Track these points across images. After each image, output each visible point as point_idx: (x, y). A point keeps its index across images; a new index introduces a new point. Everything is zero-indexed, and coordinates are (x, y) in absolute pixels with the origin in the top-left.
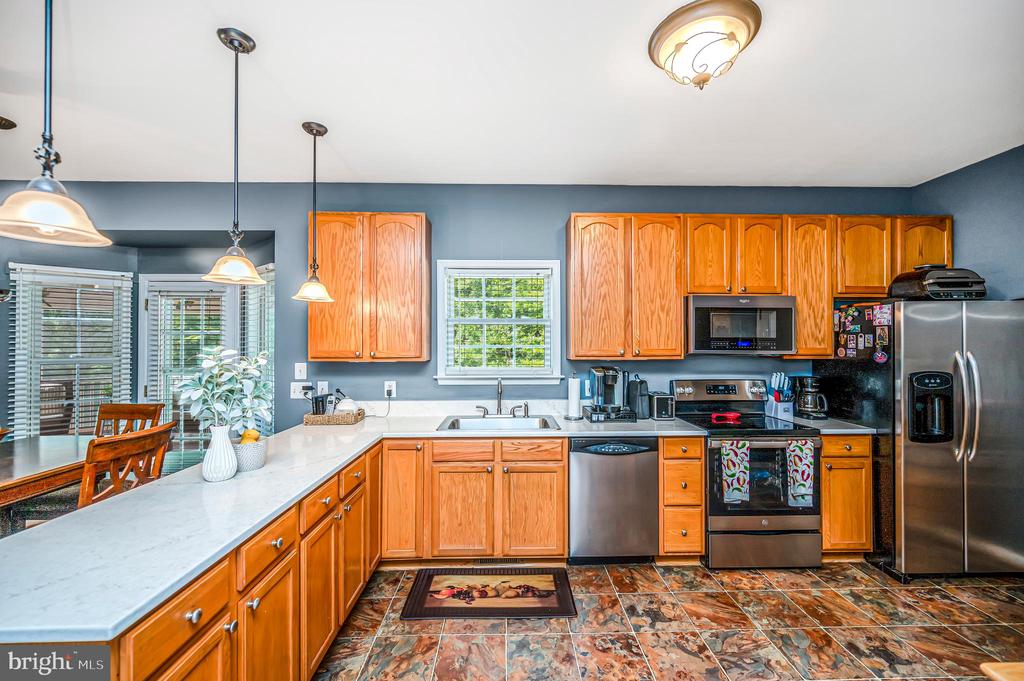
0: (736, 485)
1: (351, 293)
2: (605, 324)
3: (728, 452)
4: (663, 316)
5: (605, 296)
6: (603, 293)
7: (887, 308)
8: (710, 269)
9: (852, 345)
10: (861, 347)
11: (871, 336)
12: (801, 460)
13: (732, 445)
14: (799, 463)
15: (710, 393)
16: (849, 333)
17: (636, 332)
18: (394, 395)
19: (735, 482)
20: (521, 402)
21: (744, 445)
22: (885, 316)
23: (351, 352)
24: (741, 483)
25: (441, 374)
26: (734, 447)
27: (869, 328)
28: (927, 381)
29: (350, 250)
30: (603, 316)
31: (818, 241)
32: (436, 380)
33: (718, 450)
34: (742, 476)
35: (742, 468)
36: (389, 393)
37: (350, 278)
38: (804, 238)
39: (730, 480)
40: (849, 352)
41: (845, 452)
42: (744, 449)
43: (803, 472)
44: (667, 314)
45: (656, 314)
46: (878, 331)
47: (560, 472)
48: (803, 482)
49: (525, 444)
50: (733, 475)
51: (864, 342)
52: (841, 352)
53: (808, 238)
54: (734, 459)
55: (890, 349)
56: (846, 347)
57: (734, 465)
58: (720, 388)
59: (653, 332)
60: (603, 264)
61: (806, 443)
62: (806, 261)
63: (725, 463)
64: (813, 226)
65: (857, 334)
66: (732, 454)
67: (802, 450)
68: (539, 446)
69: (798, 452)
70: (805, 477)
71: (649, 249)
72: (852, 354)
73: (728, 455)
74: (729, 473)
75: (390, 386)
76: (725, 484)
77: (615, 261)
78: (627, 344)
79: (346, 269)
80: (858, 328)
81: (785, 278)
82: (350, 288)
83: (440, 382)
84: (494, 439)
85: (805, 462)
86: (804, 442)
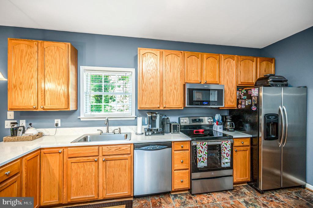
0: (202, 160)
1: (31, 79)
2: (152, 95)
3: (199, 147)
4: (175, 92)
5: (152, 83)
6: (151, 82)
7: (256, 89)
8: (193, 74)
9: (243, 104)
10: (247, 104)
11: (250, 100)
12: (226, 149)
13: (201, 144)
15: (193, 122)
16: (242, 99)
17: (164, 98)
18: (59, 125)
19: (202, 159)
20: (117, 127)
21: (205, 144)
22: (256, 92)
23: (31, 106)
24: (204, 159)
25: (82, 116)
26: (201, 145)
27: (250, 97)
28: (270, 117)
29: (31, 58)
30: (151, 91)
31: (232, 65)
32: (80, 119)
33: (196, 146)
34: (204, 156)
35: (205, 153)
36: (57, 125)
37: (31, 71)
38: (227, 63)
39: (200, 158)
40: (242, 106)
41: (241, 145)
42: (205, 146)
43: (227, 153)
44: (177, 91)
45: (172, 92)
46: (253, 98)
47: (129, 159)
48: (227, 157)
49: (113, 148)
50: (201, 156)
51: (248, 102)
52: (240, 106)
53: (228, 63)
54: (201, 150)
55: (258, 105)
56: (241, 104)
57: (201, 152)
58: (197, 120)
59: (171, 98)
60: (151, 70)
61: (228, 142)
62: (228, 72)
63: (198, 151)
64: (230, 59)
65: (245, 99)
66: (201, 147)
67: (226, 145)
68: (120, 148)
69: (225, 146)
70: (228, 155)
71: (170, 64)
72: (243, 107)
73: (199, 148)
74: (199, 155)
75: (57, 122)
76: (198, 160)
77: (156, 69)
78: (161, 102)
79: (29, 67)
80: (246, 97)
81: (220, 78)
82: (31, 76)
83: (82, 120)
84: (99, 146)
85: (227, 149)
86: (227, 141)
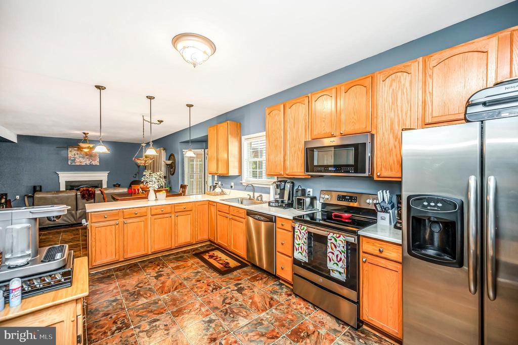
0: (300, 250)
3: (297, 230)
6: (275, 144)
8: (323, 123)
12: (336, 247)
13: (299, 227)
14: (335, 249)
15: (339, 200)
18: (233, 188)
19: (300, 248)
21: (304, 228)
24: (302, 250)
25: (243, 181)
28: (426, 203)
30: (275, 155)
31: (404, 85)
34: (303, 246)
35: (303, 242)
36: (232, 187)
38: (391, 85)
39: (297, 246)
41: (377, 253)
42: (304, 231)
43: (337, 256)
45: (296, 155)
48: (337, 262)
49: (236, 209)
50: (299, 244)
53: (394, 84)
54: (299, 235)
57: (300, 238)
58: (347, 197)
59: (295, 163)
60: (275, 130)
61: (339, 237)
63: (296, 236)
67: (336, 241)
68: (239, 211)
69: (333, 241)
70: (338, 260)
71: (294, 118)
73: (297, 232)
74: (297, 243)
75: (232, 184)
76: (295, 248)
78: (285, 169)
83: (242, 184)
84: (230, 206)
85: (338, 249)
86: (338, 235)
